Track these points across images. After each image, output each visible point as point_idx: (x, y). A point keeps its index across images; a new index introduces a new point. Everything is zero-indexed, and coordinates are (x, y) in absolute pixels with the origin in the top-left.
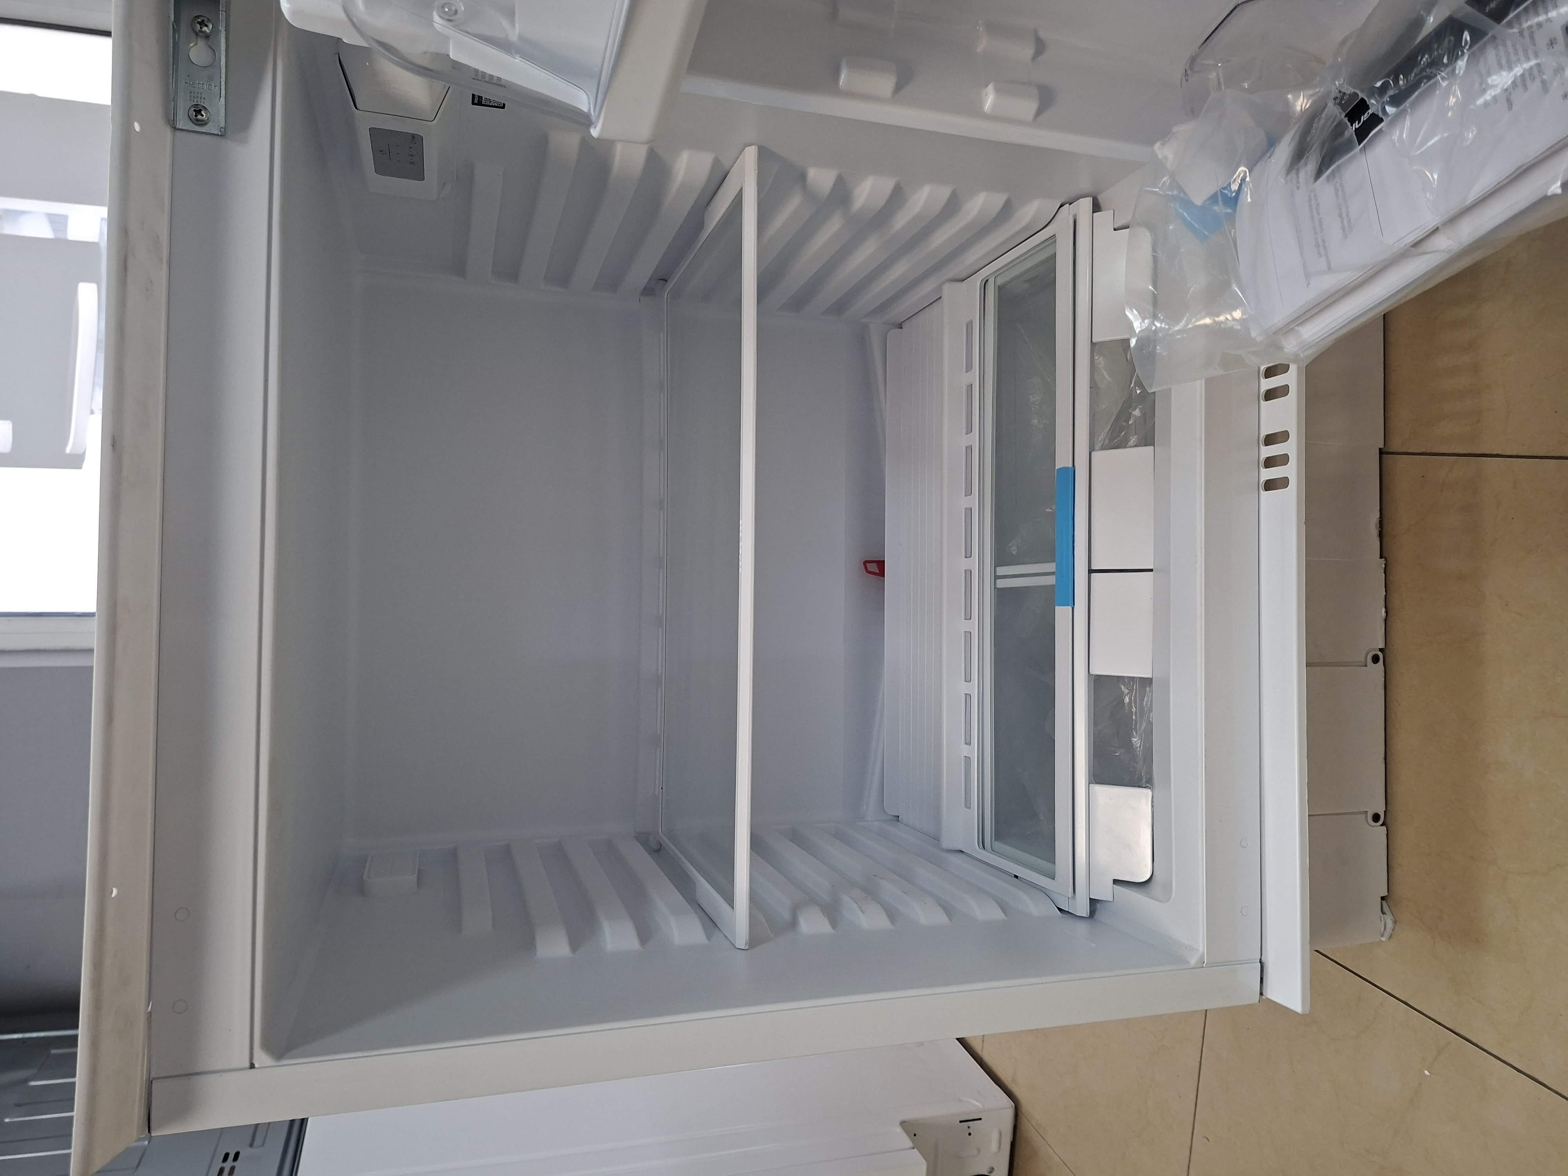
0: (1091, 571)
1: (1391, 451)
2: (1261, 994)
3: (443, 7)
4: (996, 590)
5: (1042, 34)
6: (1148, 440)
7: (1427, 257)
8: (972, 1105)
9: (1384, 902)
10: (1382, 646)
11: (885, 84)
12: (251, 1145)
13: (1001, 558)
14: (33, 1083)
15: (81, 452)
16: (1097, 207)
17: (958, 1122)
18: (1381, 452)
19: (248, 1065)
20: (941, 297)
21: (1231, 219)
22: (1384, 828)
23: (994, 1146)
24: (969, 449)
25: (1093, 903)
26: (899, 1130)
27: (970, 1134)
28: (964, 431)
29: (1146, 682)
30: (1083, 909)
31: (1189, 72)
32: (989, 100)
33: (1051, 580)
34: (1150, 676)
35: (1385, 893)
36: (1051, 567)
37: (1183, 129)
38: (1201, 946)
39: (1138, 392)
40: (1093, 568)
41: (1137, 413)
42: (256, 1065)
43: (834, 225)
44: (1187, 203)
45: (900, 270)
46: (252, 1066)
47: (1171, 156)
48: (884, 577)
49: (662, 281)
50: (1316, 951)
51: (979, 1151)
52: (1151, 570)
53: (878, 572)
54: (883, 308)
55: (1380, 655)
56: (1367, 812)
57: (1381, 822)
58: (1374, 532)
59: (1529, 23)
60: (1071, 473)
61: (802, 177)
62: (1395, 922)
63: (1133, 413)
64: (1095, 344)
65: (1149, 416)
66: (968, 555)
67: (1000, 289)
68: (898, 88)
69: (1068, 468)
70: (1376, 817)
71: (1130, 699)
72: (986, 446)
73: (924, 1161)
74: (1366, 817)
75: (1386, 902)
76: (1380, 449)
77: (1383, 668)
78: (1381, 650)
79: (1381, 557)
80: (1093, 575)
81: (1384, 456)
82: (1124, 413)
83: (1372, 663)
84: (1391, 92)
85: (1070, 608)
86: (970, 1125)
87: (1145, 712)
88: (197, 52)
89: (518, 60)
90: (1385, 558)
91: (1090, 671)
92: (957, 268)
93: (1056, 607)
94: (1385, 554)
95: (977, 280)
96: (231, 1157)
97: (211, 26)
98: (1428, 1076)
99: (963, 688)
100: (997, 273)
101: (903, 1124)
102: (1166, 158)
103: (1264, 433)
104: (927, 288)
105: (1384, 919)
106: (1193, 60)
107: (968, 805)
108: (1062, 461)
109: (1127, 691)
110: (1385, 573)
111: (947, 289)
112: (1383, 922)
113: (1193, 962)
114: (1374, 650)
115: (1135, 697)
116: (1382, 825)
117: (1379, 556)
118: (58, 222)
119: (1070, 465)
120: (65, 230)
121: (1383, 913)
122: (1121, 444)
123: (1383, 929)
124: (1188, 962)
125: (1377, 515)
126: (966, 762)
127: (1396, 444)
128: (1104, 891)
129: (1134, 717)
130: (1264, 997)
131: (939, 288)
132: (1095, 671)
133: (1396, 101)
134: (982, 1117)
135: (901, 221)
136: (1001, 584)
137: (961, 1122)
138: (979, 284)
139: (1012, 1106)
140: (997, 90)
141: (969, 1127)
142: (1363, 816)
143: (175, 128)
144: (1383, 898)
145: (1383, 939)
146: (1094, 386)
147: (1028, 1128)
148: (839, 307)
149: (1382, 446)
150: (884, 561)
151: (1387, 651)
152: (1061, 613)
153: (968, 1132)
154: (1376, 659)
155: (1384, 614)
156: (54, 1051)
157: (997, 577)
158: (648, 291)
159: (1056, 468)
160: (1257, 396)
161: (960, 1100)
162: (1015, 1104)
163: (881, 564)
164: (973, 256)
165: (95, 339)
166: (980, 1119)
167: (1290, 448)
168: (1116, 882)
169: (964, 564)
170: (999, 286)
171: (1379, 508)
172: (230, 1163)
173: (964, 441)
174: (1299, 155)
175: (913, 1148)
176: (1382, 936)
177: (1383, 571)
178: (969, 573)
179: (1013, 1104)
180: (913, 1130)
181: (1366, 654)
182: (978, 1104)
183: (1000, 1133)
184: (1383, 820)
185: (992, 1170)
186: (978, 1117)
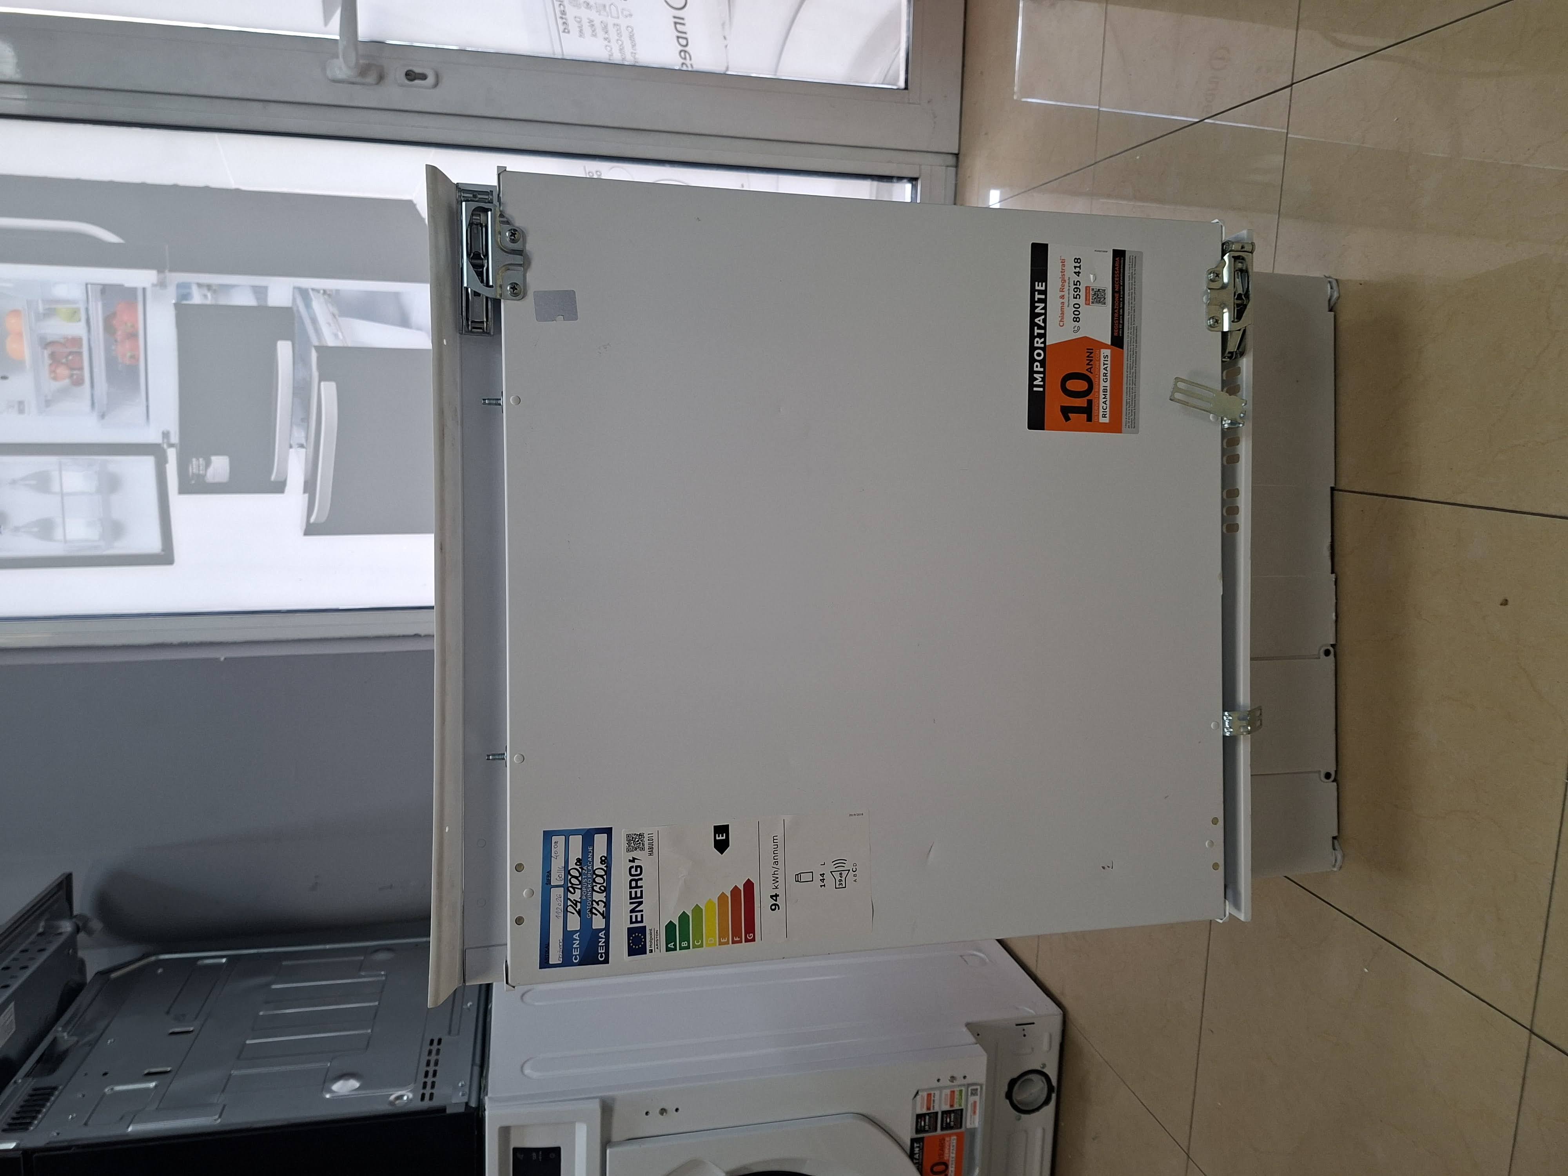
1: (1340, 488)
8: (1027, 1012)
9: (1336, 842)
10: (1333, 642)
12: (450, 1033)
14: (274, 987)
15: (283, 479)
17: (1014, 1025)
18: (1332, 489)
22: (1335, 784)
23: (1045, 1046)
26: (965, 1029)
27: (1025, 1035)
35: (1335, 834)
50: (1286, 877)
51: (1033, 1049)
55: (1331, 649)
56: (1320, 771)
57: (1333, 778)
58: (1326, 553)
62: (1344, 856)
70: (1328, 776)
73: (984, 1053)
74: (1320, 775)
75: (1338, 841)
76: (1332, 487)
77: (1334, 660)
78: (1332, 646)
79: (1333, 572)
81: (1336, 492)
83: (1324, 656)
86: (1025, 1028)
90: (1336, 574)
94: (1337, 569)
96: (436, 1042)
98: (1367, 973)
101: (968, 1025)
105: (1335, 854)
110: (1335, 585)
112: (1334, 856)
114: (1326, 645)
116: (1333, 781)
117: (1330, 571)
118: (260, 292)
120: (265, 299)
121: (1334, 849)
123: (1334, 862)
125: (1329, 540)
127: (1343, 484)
134: (1034, 1022)
137: (1017, 1025)
139: (1061, 1014)
141: (1024, 1030)
142: (1317, 775)
144: (1334, 838)
145: (1335, 869)
149: (1333, 485)
151: (1337, 646)
153: (1023, 1034)
154: (1327, 653)
155: (1334, 617)
156: (284, 963)
161: (1017, 1008)
162: (1063, 1011)
165: (291, 386)
166: (1033, 1023)
171: (1330, 534)
172: (435, 1047)
175: (976, 1044)
176: (1334, 866)
177: (1334, 583)
179: (1062, 1012)
180: (977, 1030)
181: (1319, 650)
182: (1032, 1011)
183: (1051, 1036)
184: (1334, 777)
185: (1044, 1066)
186: (1032, 1022)
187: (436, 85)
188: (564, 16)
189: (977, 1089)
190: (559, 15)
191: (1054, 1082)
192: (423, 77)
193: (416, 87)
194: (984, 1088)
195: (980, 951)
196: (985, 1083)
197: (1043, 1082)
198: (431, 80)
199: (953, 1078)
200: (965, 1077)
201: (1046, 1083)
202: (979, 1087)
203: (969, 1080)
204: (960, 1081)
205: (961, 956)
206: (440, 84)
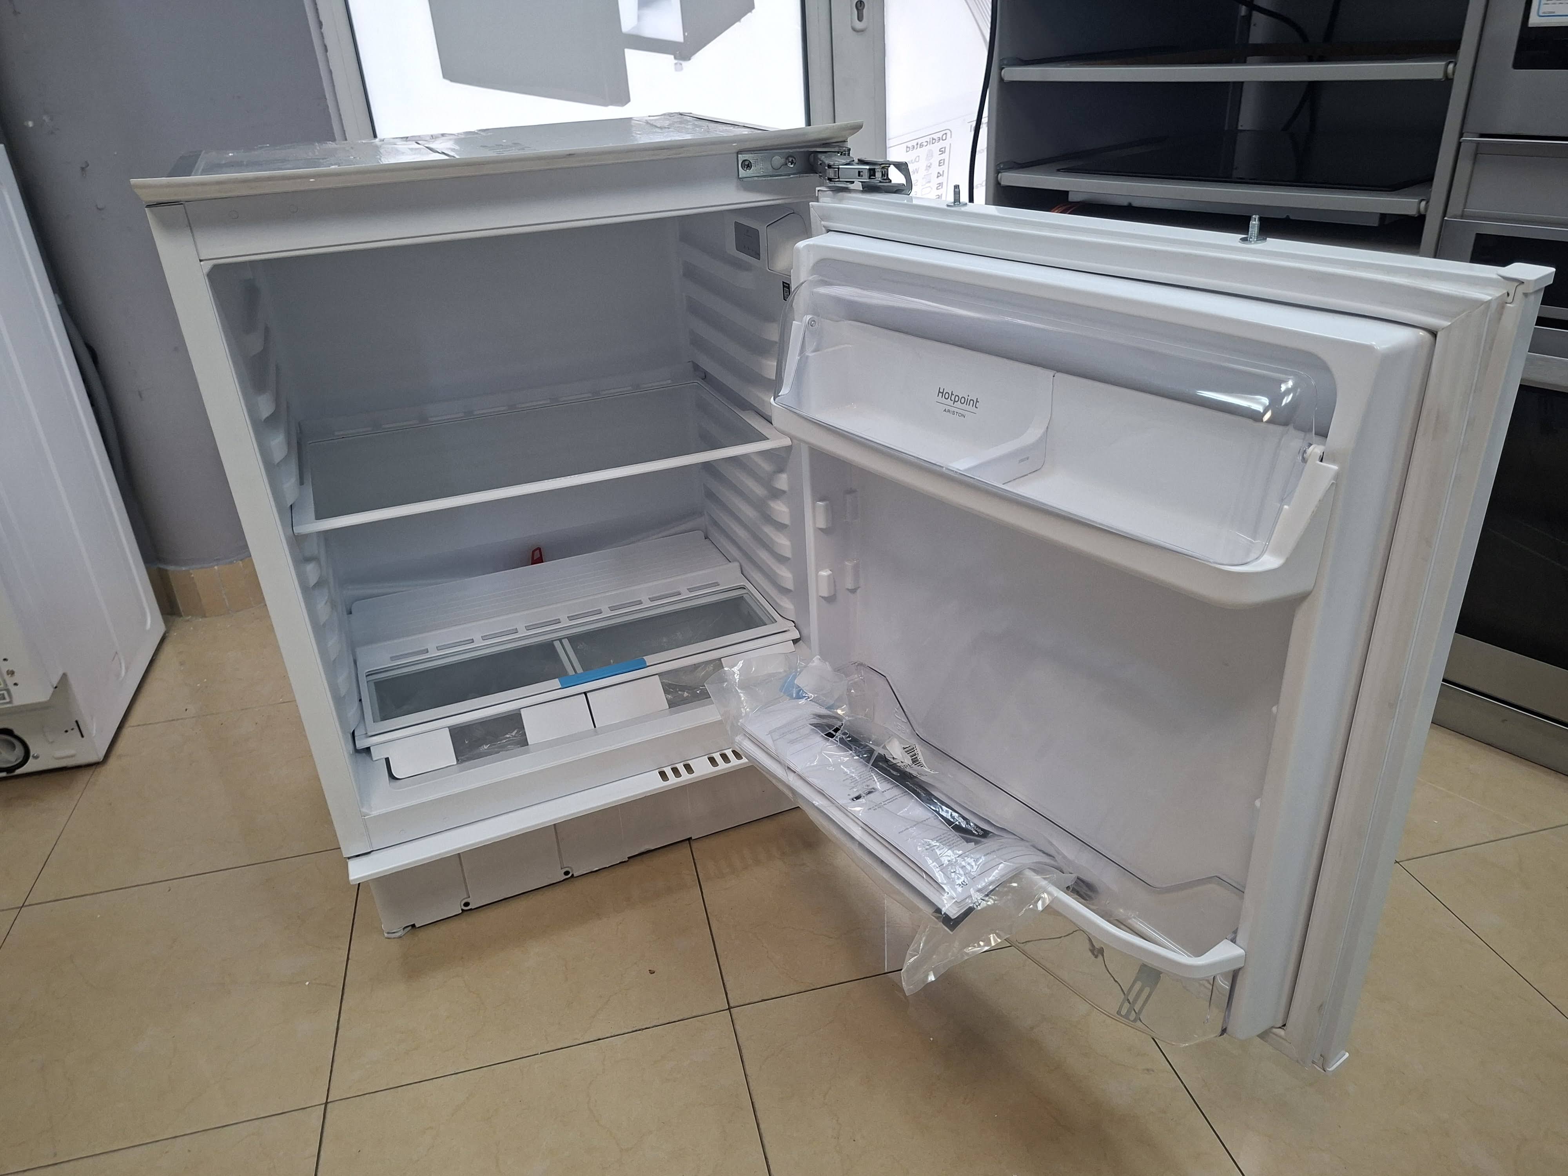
0: (585, 693)
1: (691, 843)
2: (349, 858)
3: (814, 321)
4: (551, 642)
5: (858, 591)
6: (672, 704)
7: (785, 774)
8: (91, 727)
9: (410, 928)
10: (575, 875)
11: (822, 524)
13: (574, 640)
16: (795, 641)
17: (76, 719)
18: (689, 839)
19: (201, 259)
20: (730, 562)
21: (791, 697)
22: (461, 912)
23: (58, 754)
24: (640, 603)
25: (368, 750)
26: (61, 673)
27: (66, 731)
28: (651, 596)
29: (524, 742)
30: (361, 744)
31: (856, 664)
32: (825, 573)
33: (571, 672)
34: (529, 743)
35: (417, 926)
36: (580, 670)
37: (828, 667)
38: (375, 813)
39: (698, 692)
40: (588, 694)
41: (686, 694)
42: (202, 263)
43: (759, 491)
44: (795, 677)
45: (741, 534)
46: (201, 261)
47: (814, 664)
48: (532, 564)
49: (704, 375)
51: (53, 742)
52: (595, 727)
53: (535, 559)
54: (715, 523)
55: (570, 875)
56: (469, 897)
57: (464, 908)
58: (643, 850)
59: (874, 777)
60: (643, 666)
61: (781, 471)
62: (400, 937)
63: (685, 693)
64: (721, 661)
65: (685, 701)
66: (571, 618)
67: (741, 598)
68: (821, 529)
69: (646, 664)
70: (467, 904)
71: (510, 737)
72: (651, 611)
73: (46, 697)
74: (466, 898)
75: (411, 929)
76: (691, 838)
77: (562, 880)
78: (573, 875)
79: (629, 858)
80: (584, 695)
81: (687, 841)
82: (683, 688)
83: (564, 872)
84: (844, 737)
85: (560, 687)
86: (76, 730)
87: (503, 748)
88: (778, 160)
89: (798, 358)
90: (628, 861)
91: (523, 709)
92: (748, 568)
93: (557, 679)
94: (631, 860)
95: (744, 582)
97: (792, 166)
98: (306, 985)
99: (477, 637)
100: (750, 593)
101: (64, 675)
102: (814, 662)
103: (689, 762)
104: (734, 552)
105: (401, 930)
106: (861, 664)
107: (393, 659)
108: (649, 659)
109: (514, 735)
110: (620, 863)
111: (736, 565)
112: (397, 930)
113: (364, 810)
114: (572, 871)
115: (512, 740)
116: (462, 910)
119: (648, 664)
121: (404, 928)
122: (666, 692)
123: (392, 931)
124: (363, 807)
125: (653, 848)
126: (424, 650)
127: (695, 845)
128: (378, 754)
129: (499, 742)
130: (347, 860)
131: (735, 560)
132: (523, 712)
133: (841, 739)
134: (84, 737)
135: (768, 530)
136: (557, 644)
137: (77, 722)
138: (742, 584)
139: (99, 760)
140: (829, 576)
141: (73, 729)
142: (466, 895)
143: (738, 153)
144: (413, 926)
145: (386, 935)
146: (696, 667)
147: (84, 777)
148: (710, 495)
149: (693, 838)
150: (543, 562)
151: (572, 879)
152: (556, 683)
153: (68, 730)
154: (567, 873)
155: (593, 870)
157: (560, 640)
158: (696, 367)
159: (644, 657)
160: (709, 753)
163: (540, 560)
164: (757, 576)
166: (82, 736)
167: (685, 776)
168: (387, 760)
169: (563, 617)
170: (743, 597)
171: (657, 848)
173: (644, 598)
174: (820, 716)
175: (52, 688)
176: (389, 933)
177: (621, 861)
178: (558, 622)
179: (101, 760)
180: (62, 686)
181: (568, 867)
182: (94, 732)
183: (72, 756)
184: (467, 910)
185: (36, 757)
186: (84, 734)
187: (854, 30)
188: (919, 145)
189: (4, 699)
190: (920, 141)
191: (18, 771)
192: (860, 18)
193: (852, 14)
194: (8, 706)
195: (127, 669)
196: (14, 705)
197: (16, 760)
198: (859, 25)
199: (11, 673)
200: (16, 684)
201: (15, 763)
202: (8, 700)
203: (13, 689)
204: (10, 681)
205: (116, 653)
206: (854, 33)
